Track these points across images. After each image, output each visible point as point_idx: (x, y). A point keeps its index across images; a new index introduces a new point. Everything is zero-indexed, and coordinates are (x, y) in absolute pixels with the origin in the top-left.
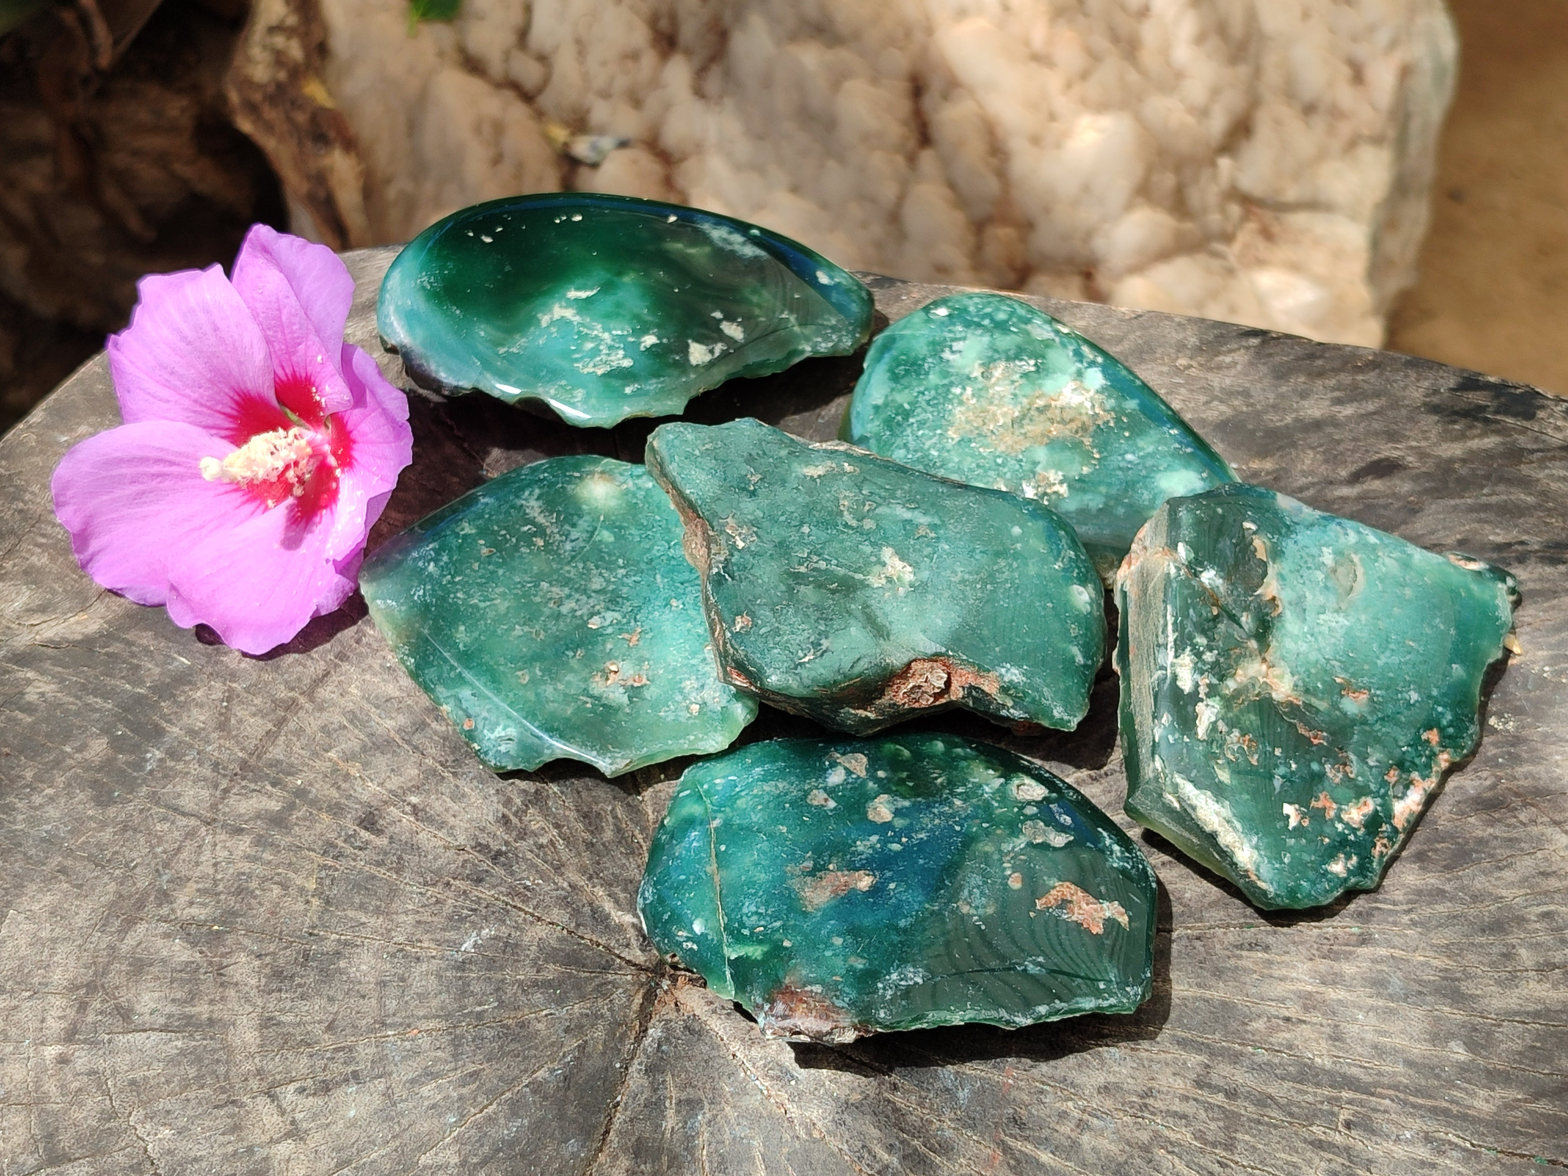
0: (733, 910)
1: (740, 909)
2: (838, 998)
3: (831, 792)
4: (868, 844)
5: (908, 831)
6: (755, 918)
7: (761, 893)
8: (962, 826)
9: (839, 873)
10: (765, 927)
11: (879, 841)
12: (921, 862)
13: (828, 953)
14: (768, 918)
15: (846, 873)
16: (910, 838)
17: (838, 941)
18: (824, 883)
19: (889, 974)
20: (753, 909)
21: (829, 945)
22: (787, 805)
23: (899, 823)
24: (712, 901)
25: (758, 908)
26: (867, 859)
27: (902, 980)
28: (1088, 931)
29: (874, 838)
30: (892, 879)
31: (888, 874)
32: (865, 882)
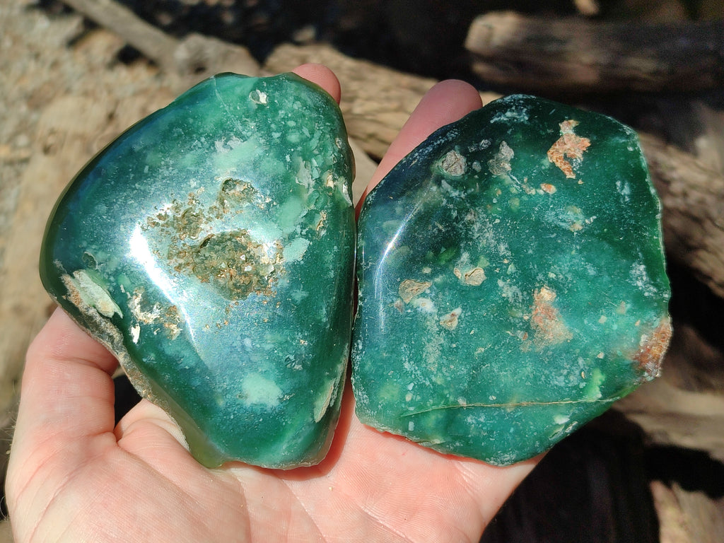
0: (559, 393)
1: (561, 388)
2: (653, 324)
3: (442, 311)
4: (507, 289)
5: (494, 257)
6: (572, 378)
7: (546, 372)
8: (495, 218)
9: (533, 313)
10: (582, 370)
11: (504, 280)
12: (530, 252)
13: (615, 327)
14: (574, 368)
15: (534, 307)
16: (504, 257)
17: (603, 319)
18: (541, 324)
19: (637, 287)
20: (562, 378)
21: (607, 325)
22: (454, 346)
23: (484, 262)
24: (544, 408)
25: (561, 375)
26: (522, 291)
27: (642, 279)
29: (500, 283)
30: (546, 275)
31: (540, 277)
32: (546, 295)
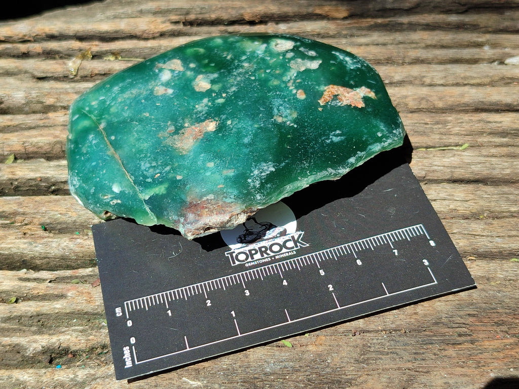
0: (135, 170)
1: (140, 168)
2: (226, 198)
3: (167, 84)
4: (202, 106)
5: (224, 89)
6: (151, 170)
7: (149, 155)
8: (255, 76)
9: (193, 127)
10: (161, 173)
11: (209, 101)
12: (240, 103)
13: (208, 174)
14: (160, 167)
15: (197, 125)
16: (227, 93)
17: (211, 165)
18: (186, 136)
19: (252, 172)
20: (148, 165)
21: (206, 169)
22: (143, 101)
23: (216, 87)
24: (119, 170)
25: (151, 164)
26: (206, 113)
27: (261, 172)
28: (356, 108)
29: (205, 101)
30: (227, 119)
31: (224, 117)
32: (211, 126)
